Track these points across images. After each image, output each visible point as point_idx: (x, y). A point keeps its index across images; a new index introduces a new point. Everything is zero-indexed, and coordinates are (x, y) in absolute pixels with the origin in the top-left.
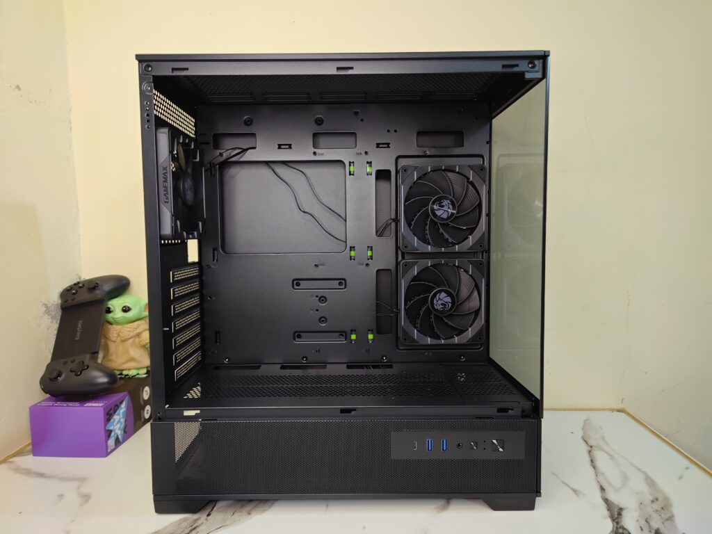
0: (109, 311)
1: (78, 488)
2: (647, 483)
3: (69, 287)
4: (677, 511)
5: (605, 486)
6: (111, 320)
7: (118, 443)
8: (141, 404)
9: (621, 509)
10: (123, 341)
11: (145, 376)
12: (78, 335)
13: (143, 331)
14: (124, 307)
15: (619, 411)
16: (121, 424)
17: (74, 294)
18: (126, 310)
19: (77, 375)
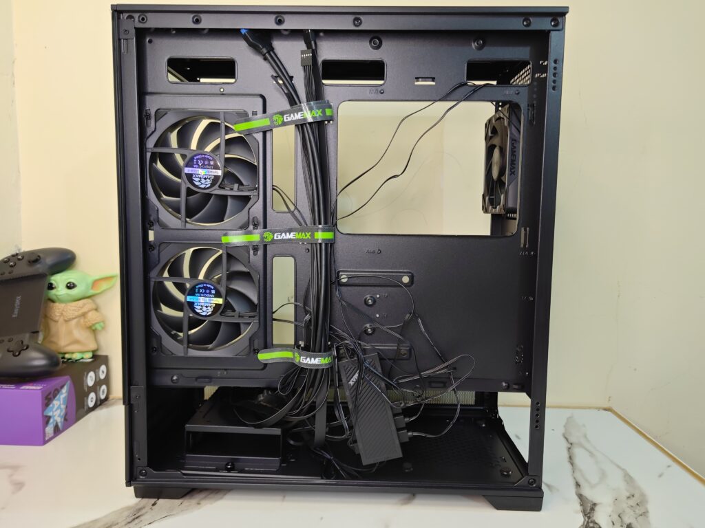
0: (51, 287)
1: (11, 475)
2: (626, 481)
3: (6, 258)
4: (651, 507)
5: (581, 482)
6: (54, 298)
7: (57, 431)
8: (84, 390)
9: (595, 504)
10: (66, 321)
11: (91, 360)
12: (16, 311)
13: (89, 311)
14: (69, 283)
15: (606, 409)
16: (61, 411)
17: (12, 266)
18: (70, 286)
19: (14, 355)
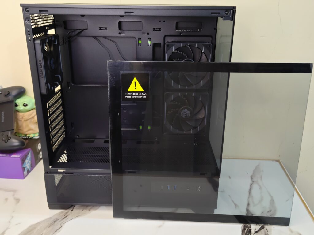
0: (16, 105)
1: (13, 195)
2: (270, 202)
5: (251, 203)
8: (37, 152)
10: (25, 121)
11: (38, 137)
12: (3, 119)
14: (24, 104)
15: (276, 161)
16: (29, 164)
18: (25, 105)
19: (6, 142)
